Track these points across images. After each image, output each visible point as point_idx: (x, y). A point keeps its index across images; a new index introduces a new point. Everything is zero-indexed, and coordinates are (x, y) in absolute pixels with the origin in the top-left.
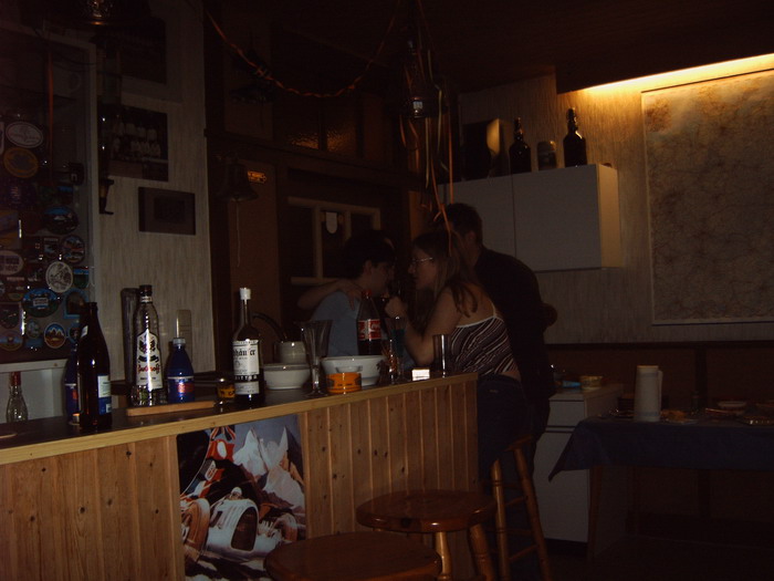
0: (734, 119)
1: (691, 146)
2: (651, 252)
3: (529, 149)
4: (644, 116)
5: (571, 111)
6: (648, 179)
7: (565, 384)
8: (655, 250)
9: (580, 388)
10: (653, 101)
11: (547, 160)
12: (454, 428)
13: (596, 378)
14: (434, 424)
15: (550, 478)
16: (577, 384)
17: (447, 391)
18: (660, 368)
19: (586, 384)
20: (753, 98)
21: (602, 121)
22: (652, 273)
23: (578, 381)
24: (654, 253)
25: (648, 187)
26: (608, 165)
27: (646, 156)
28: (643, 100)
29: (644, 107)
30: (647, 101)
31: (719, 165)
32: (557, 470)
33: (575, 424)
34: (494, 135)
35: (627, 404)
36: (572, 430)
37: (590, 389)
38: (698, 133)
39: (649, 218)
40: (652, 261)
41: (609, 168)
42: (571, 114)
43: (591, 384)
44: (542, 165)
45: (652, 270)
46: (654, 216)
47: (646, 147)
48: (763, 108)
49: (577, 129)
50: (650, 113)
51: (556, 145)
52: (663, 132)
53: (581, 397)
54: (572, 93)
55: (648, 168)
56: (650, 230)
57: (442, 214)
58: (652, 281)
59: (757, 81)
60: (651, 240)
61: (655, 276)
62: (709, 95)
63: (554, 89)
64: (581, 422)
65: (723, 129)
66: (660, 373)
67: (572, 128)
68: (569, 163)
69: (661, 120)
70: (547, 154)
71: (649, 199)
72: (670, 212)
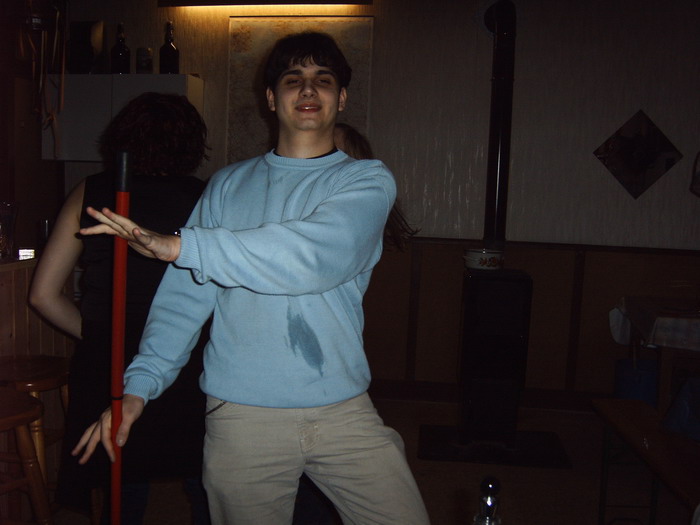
3: (129, 52)
4: (230, 37)
5: (169, 24)
6: (228, 91)
10: (239, 26)
11: (144, 64)
21: (195, 36)
25: (228, 98)
26: (196, 75)
27: (229, 73)
28: (230, 23)
29: (230, 30)
30: (234, 25)
34: (98, 34)
39: (227, 125)
41: (197, 79)
42: (169, 27)
44: (139, 69)
46: (231, 123)
47: (229, 65)
49: (172, 41)
50: (235, 35)
51: (154, 52)
52: (244, 54)
54: (171, 8)
55: (229, 82)
56: (227, 135)
59: (322, 23)
62: (284, 28)
63: (156, 2)
67: (169, 39)
68: (164, 69)
69: (244, 43)
70: (145, 59)
71: (229, 109)
72: (244, 122)
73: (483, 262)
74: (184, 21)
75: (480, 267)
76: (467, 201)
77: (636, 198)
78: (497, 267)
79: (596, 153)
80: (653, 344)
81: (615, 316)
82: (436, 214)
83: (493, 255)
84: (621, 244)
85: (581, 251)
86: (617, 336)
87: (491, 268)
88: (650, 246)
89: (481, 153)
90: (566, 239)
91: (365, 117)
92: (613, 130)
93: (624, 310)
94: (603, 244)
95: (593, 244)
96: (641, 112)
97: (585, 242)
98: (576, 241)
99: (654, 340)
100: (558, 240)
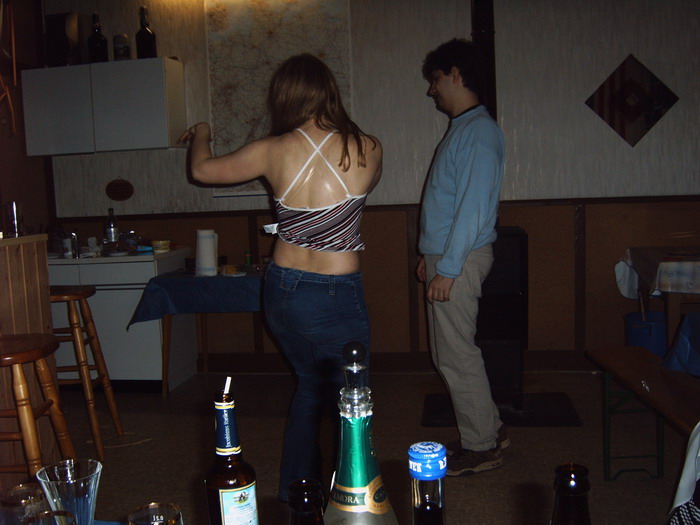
0: (280, 25)
1: (245, 45)
3: (106, 41)
4: (206, 17)
5: (142, 9)
6: (209, 73)
7: (140, 249)
9: (152, 251)
10: (214, 5)
11: (121, 52)
12: (27, 281)
13: (165, 242)
14: (7, 278)
15: (128, 328)
16: (150, 248)
17: (18, 250)
18: (216, 232)
19: (157, 248)
20: (294, 9)
21: (171, 19)
23: (151, 245)
25: (209, 80)
26: (175, 58)
27: (208, 54)
28: (206, 3)
29: (206, 10)
30: (209, 4)
31: (267, 63)
32: (133, 321)
33: (147, 282)
34: (73, 27)
35: (191, 263)
36: (144, 286)
37: (160, 251)
38: (250, 35)
39: (210, 107)
41: (175, 61)
42: (143, 12)
43: (162, 247)
44: (117, 57)
46: (214, 104)
47: (207, 45)
48: (301, 18)
49: (147, 25)
50: (211, 15)
51: (130, 38)
52: (221, 33)
53: (151, 258)
55: (209, 63)
56: (211, 116)
57: (6, 96)
62: (260, 3)
64: (152, 279)
65: (270, 33)
66: (216, 235)
67: (144, 24)
68: (141, 55)
69: (220, 22)
70: (122, 46)
71: (210, 89)
72: (227, 102)
74: (159, 5)
77: (633, 146)
79: (590, 103)
81: (622, 271)
84: (621, 195)
85: (581, 204)
86: (624, 291)
88: (652, 194)
90: (563, 194)
91: (349, 86)
92: (604, 77)
93: (630, 262)
94: (603, 196)
95: (593, 197)
96: (631, 56)
97: (584, 195)
98: (575, 195)
99: (659, 286)
100: (556, 195)
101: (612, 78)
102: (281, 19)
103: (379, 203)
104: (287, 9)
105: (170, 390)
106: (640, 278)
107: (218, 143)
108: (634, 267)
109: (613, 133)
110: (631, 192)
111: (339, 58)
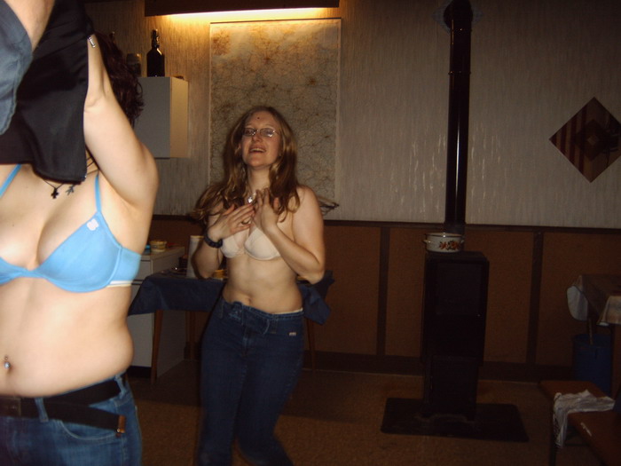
0: (276, 53)
1: (244, 69)
2: (209, 147)
4: (211, 43)
5: (154, 32)
6: (210, 91)
8: (212, 146)
10: (218, 31)
11: (134, 69)
13: (162, 243)
19: (154, 248)
20: (290, 39)
21: (179, 41)
22: (209, 164)
24: (212, 149)
25: (210, 98)
26: (180, 77)
27: (210, 74)
28: (211, 29)
29: (211, 36)
30: (214, 30)
31: (263, 86)
33: (143, 278)
36: (141, 283)
37: (157, 251)
38: (249, 60)
39: (210, 122)
40: (209, 154)
41: (181, 80)
42: (154, 34)
43: (158, 247)
45: (209, 161)
46: (213, 120)
47: (211, 68)
48: (296, 47)
49: (158, 46)
50: (215, 40)
51: (141, 58)
52: (223, 56)
54: (156, 17)
56: (210, 131)
58: (209, 170)
59: (294, 27)
60: (210, 138)
61: (212, 167)
62: (259, 32)
63: (143, 12)
64: (147, 278)
65: (268, 59)
67: (155, 46)
68: (150, 74)
69: (223, 47)
70: (133, 64)
71: (211, 107)
72: (225, 119)
73: (443, 246)
74: (170, 29)
75: (439, 250)
76: (431, 188)
77: (591, 181)
78: (457, 250)
79: (554, 140)
80: (606, 322)
81: (574, 294)
82: (402, 200)
83: (451, 239)
84: (577, 225)
85: (539, 232)
86: (574, 312)
87: (450, 251)
88: (606, 226)
89: (443, 142)
90: (525, 221)
91: (335, 111)
92: (568, 117)
93: (581, 287)
94: (561, 225)
95: (551, 225)
96: (594, 100)
97: (543, 223)
98: (535, 223)
99: (606, 318)
100: (517, 222)
101: (574, 119)
102: (278, 48)
103: (356, 219)
104: (284, 39)
105: (158, 375)
106: (589, 305)
107: (215, 155)
108: (584, 293)
109: (573, 169)
110: (586, 224)
111: (328, 86)
